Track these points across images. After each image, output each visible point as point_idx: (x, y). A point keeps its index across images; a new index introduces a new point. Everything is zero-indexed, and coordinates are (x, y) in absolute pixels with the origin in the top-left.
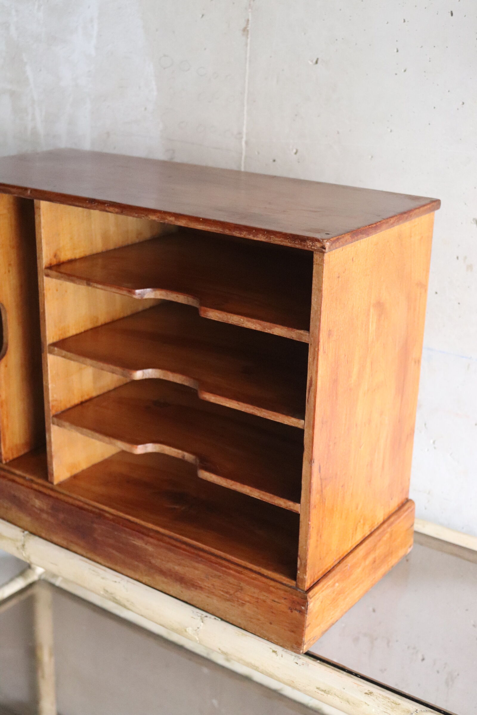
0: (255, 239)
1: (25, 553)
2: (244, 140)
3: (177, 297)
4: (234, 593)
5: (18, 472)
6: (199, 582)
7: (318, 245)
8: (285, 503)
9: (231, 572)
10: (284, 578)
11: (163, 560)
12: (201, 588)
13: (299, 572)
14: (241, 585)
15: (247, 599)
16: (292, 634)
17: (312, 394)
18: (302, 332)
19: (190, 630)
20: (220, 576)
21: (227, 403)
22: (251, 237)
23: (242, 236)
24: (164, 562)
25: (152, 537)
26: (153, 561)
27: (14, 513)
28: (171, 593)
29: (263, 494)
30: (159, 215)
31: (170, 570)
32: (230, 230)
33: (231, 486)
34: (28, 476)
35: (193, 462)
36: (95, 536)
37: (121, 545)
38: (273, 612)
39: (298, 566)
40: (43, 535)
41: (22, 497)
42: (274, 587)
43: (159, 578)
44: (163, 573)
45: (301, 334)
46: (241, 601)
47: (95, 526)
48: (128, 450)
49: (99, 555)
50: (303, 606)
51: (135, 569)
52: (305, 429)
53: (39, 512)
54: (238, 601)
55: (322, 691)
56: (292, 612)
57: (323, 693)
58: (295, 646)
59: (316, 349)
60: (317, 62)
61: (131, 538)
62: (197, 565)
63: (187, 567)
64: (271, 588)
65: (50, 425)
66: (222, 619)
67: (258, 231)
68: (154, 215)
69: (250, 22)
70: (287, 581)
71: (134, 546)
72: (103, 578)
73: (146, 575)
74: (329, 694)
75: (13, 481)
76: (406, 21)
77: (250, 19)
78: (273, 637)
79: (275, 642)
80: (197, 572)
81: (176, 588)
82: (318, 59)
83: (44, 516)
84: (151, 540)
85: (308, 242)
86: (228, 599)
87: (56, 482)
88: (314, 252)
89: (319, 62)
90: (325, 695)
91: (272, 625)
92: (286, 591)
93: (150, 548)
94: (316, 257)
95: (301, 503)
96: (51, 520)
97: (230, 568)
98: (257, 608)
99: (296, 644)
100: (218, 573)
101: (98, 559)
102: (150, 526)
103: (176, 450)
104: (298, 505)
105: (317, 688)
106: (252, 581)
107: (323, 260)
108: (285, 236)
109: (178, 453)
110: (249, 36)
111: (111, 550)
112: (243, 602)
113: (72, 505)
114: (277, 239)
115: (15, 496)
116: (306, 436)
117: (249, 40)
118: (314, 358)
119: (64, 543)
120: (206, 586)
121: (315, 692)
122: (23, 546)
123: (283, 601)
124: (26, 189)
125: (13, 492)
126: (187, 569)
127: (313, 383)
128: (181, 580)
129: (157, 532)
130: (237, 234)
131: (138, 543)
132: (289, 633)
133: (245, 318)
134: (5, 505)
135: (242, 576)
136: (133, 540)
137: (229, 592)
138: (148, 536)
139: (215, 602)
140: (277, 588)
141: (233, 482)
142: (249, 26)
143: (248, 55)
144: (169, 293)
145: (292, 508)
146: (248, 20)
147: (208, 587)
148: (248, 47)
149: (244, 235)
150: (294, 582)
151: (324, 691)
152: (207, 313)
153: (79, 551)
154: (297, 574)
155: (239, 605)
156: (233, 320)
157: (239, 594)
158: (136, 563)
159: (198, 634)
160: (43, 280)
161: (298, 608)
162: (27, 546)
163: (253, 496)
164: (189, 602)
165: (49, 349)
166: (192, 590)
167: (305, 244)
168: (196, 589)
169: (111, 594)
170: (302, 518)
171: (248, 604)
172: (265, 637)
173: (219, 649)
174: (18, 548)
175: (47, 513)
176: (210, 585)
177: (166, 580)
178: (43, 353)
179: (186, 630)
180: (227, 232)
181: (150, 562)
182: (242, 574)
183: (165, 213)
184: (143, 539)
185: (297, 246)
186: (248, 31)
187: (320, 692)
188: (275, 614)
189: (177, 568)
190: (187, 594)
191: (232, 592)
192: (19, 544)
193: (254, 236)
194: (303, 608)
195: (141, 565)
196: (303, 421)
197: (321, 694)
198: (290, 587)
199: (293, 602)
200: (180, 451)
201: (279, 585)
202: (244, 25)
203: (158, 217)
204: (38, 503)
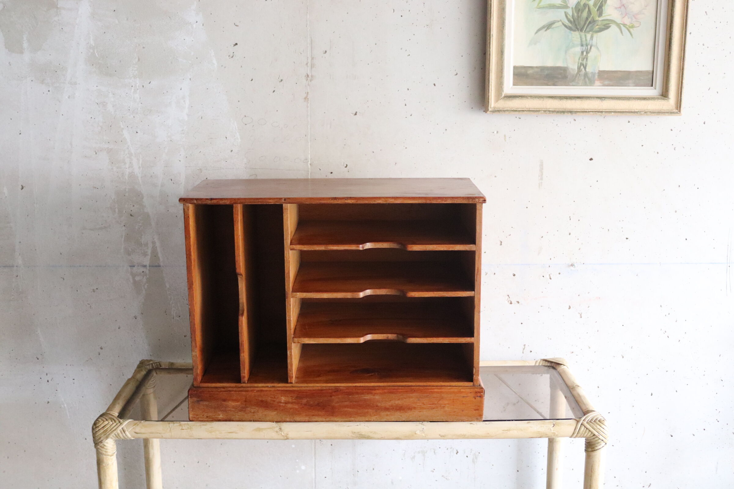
0: (446, 203)
1: (283, 433)
2: (309, 163)
3: (382, 245)
4: (437, 403)
5: (260, 385)
6: (413, 405)
7: (481, 199)
8: (465, 340)
9: (435, 390)
10: (466, 383)
11: (387, 401)
12: (415, 408)
13: (474, 376)
14: (442, 396)
15: (446, 402)
16: (477, 411)
17: (478, 276)
18: (471, 245)
19: (418, 432)
20: (428, 396)
21: (426, 295)
22: (443, 202)
23: (438, 202)
24: (387, 402)
25: (377, 389)
26: (379, 404)
27: (261, 412)
28: (393, 420)
29: (451, 339)
30: (383, 199)
31: (392, 406)
32: (430, 200)
33: (430, 341)
34: (270, 385)
35: (396, 338)
36: (334, 404)
37: (355, 403)
38: (463, 404)
39: (474, 373)
40: (288, 420)
41: (269, 399)
42: (462, 389)
43: (383, 414)
44: (386, 409)
45: (471, 247)
46: (442, 405)
47: (333, 397)
48: (356, 342)
49: (336, 416)
50: (482, 392)
51: (365, 415)
52: (475, 296)
53: (284, 405)
54: (441, 406)
55: (506, 431)
56: (475, 399)
57: (506, 432)
58: (479, 418)
59: (480, 252)
60: (356, 114)
61: (363, 396)
62: (411, 395)
63: (405, 399)
64: (462, 390)
65: (292, 344)
66: (431, 422)
67: (447, 198)
68: (380, 200)
69: (309, 93)
70: (468, 384)
71: (365, 400)
72: (349, 426)
73: (375, 415)
74: (510, 431)
75: (262, 391)
76: (409, 89)
77: (309, 92)
78: (464, 418)
79: (466, 420)
80: (411, 399)
81: (398, 415)
82: (356, 112)
83: (289, 406)
84: (378, 391)
85: (476, 199)
86: (433, 407)
87: (294, 382)
88: (477, 204)
89: (357, 114)
90: (508, 432)
91: (463, 412)
92: (470, 389)
93: (377, 397)
94: (478, 206)
95: (475, 336)
96: (296, 407)
97: (433, 389)
98: (454, 405)
99: (479, 416)
100: (427, 395)
101: (336, 419)
102: (372, 384)
103: (382, 335)
104: (473, 338)
105: (503, 431)
106: (449, 390)
107: (482, 207)
108: (463, 198)
109: (384, 336)
110: (309, 102)
111: (346, 409)
112: (444, 405)
113: (314, 390)
114: (459, 201)
115: (262, 401)
116: (476, 299)
117: (309, 104)
118: (479, 257)
119: (307, 419)
120: (418, 405)
121: (502, 433)
122: (280, 429)
123: (469, 395)
124: (281, 199)
125: (260, 399)
126: (405, 400)
127: (479, 270)
128: (400, 409)
129: (380, 386)
130: (434, 202)
131: (367, 397)
132: (474, 411)
133: (437, 245)
134: (252, 411)
135: (442, 390)
136: (364, 397)
137: (434, 403)
138: (375, 390)
139: (425, 413)
140: (465, 389)
141: (431, 338)
142: (309, 96)
143: (309, 113)
144: (376, 244)
145: (469, 341)
146: (308, 93)
147: (420, 405)
148: (309, 108)
149: (439, 202)
150: (472, 383)
151: (507, 430)
152: (413, 247)
153: (320, 419)
154: (474, 378)
155: (441, 408)
156: (429, 248)
157: (441, 402)
158: (367, 410)
159: (424, 432)
160: (289, 252)
161: (479, 395)
162: (283, 428)
163: (444, 342)
164: (406, 421)
165: (292, 294)
166: (408, 412)
167: (475, 200)
168: (411, 410)
169: (358, 433)
170: (475, 345)
171: (447, 405)
172: (459, 420)
173: (440, 435)
174: (277, 432)
175: (292, 403)
176: (421, 404)
177: (389, 413)
178: (287, 298)
179: (416, 434)
180: (428, 202)
181: (377, 406)
182: (442, 389)
183: (387, 198)
184: (371, 393)
185: (470, 202)
186: (308, 98)
187: (505, 432)
188: (465, 404)
189: (397, 402)
190: (405, 416)
191: (436, 402)
192: (277, 429)
193: (445, 201)
194: (482, 394)
195: (370, 410)
196: (474, 292)
197: (506, 433)
198: (471, 386)
199: (476, 392)
200: (385, 335)
201: (466, 387)
202: (305, 95)
203: (383, 201)
204: (283, 399)
